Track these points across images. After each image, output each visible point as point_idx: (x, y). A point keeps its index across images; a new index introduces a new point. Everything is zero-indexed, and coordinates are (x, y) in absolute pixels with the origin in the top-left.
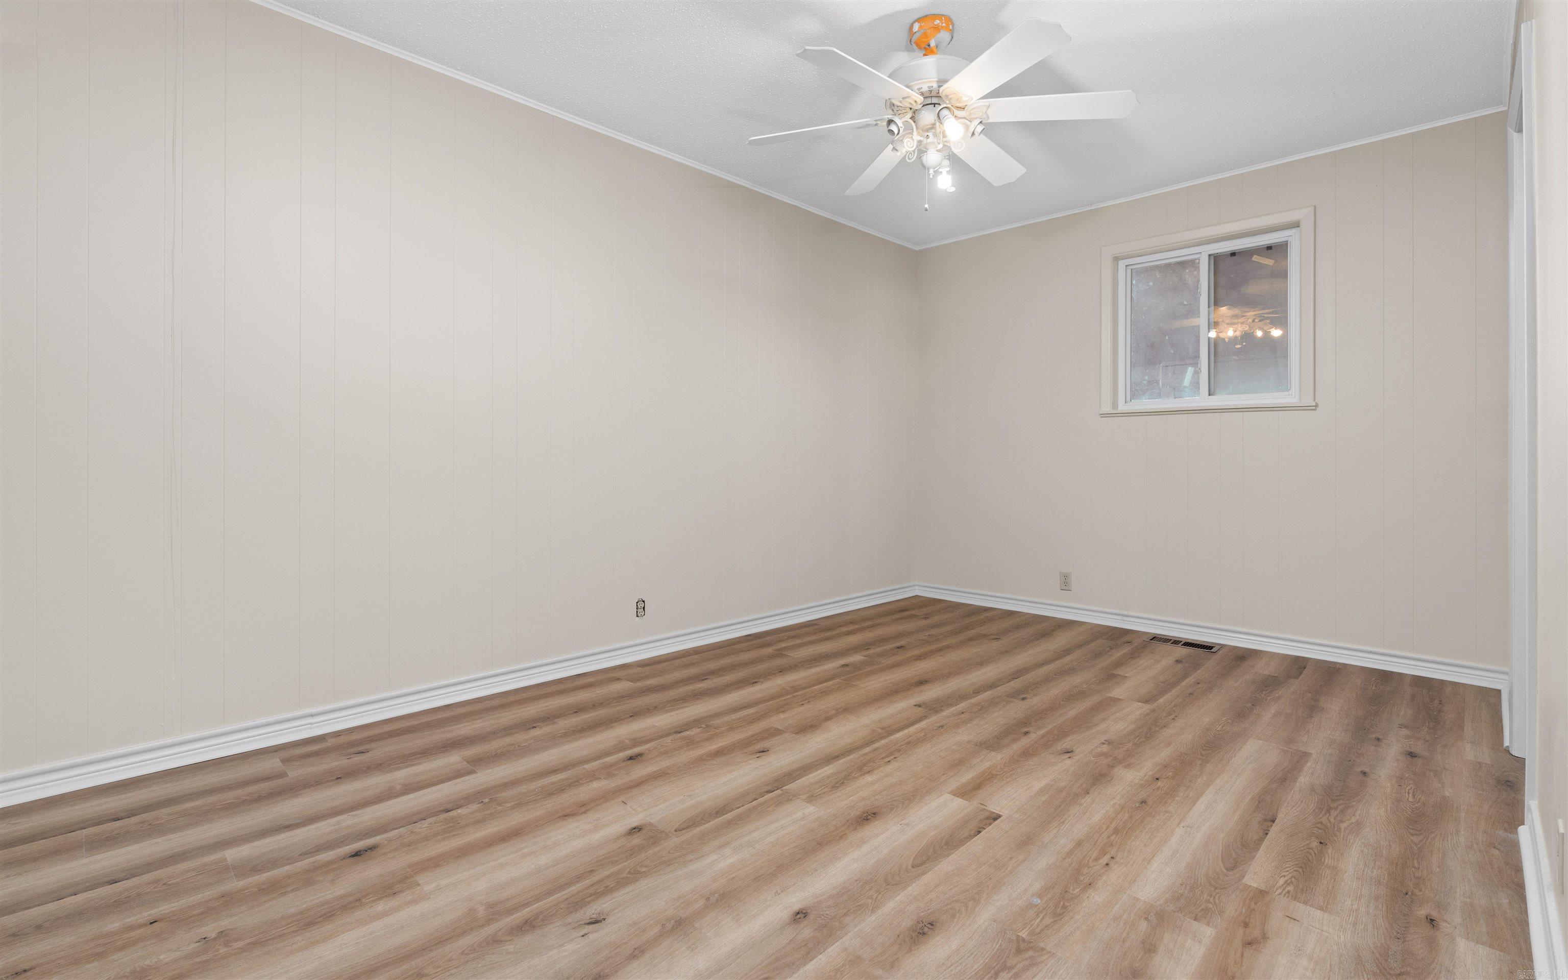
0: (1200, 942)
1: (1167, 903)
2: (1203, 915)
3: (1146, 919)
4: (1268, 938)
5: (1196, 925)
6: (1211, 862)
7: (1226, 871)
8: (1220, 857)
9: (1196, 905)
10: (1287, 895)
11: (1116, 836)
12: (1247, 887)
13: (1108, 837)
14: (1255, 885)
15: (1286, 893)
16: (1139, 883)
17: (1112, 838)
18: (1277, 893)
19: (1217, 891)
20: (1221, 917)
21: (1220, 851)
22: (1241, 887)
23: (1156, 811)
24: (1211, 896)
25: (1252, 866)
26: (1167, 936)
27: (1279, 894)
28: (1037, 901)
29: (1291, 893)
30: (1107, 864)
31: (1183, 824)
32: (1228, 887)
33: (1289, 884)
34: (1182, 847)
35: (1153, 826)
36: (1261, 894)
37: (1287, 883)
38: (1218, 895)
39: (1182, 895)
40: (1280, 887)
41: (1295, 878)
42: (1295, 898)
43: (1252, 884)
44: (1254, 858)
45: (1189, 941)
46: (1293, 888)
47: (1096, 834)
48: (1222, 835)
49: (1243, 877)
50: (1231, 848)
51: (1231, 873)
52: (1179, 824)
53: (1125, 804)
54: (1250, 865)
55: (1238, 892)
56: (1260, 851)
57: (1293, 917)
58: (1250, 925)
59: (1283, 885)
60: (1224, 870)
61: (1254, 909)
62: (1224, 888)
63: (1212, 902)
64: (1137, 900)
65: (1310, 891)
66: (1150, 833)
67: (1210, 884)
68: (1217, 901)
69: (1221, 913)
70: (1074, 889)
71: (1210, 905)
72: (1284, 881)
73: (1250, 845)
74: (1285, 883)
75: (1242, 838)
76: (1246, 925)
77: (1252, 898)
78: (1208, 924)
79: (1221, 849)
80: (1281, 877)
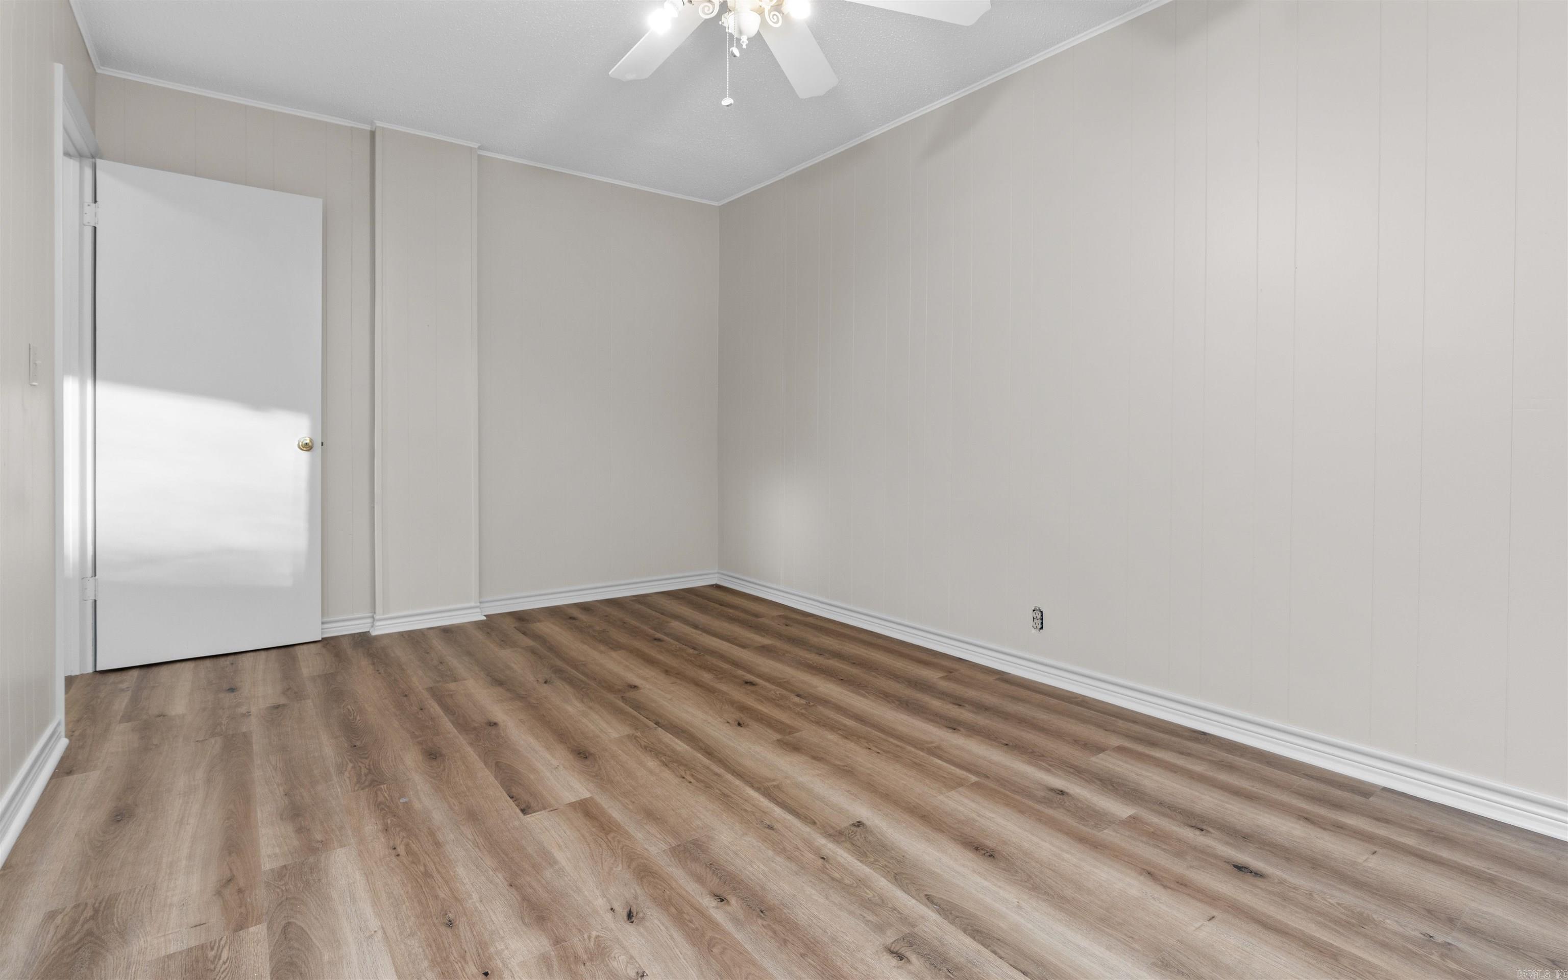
0: (269, 856)
1: (317, 860)
2: (281, 874)
3: (322, 842)
4: (215, 895)
5: (282, 862)
6: (312, 918)
7: (290, 921)
8: (308, 931)
9: (293, 875)
10: (212, 944)
11: (421, 872)
12: (259, 921)
13: (425, 866)
14: (251, 929)
15: (214, 945)
16: (353, 856)
17: (422, 869)
18: (225, 937)
19: (284, 898)
20: (265, 881)
21: (313, 937)
22: (264, 917)
23: (423, 924)
24: (287, 890)
25: (268, 947)
26: (296, 843)
27: (221, 939)
28: (403, 800)
29: (210, 949)
30: (395, 848)
31: (380, 934)
32: (277, 907)
33: (215, 957)
34: (353, 910)
35: (404, 906)
36: (241, 925)
37: (218, 957)
38: (281, 895)
39: (311, 873)
40: (224, 947)
41: (212, 971)
42: (202, 947)
43: (255, 928)
44: (271, 957)
45: (278, 851)
46: (209, 956)
47: (438, 860)
48: (326, 957)
49: (268, 928)
50: (303, 949)
51: (283, 923)
52: (384, 931)
53: (462, 905)
54: (270, 946)
55: (264, 911)
56: (269, 972)
57: (198, 928)
58: (236, 894)
59: (222, 952)
60: (292, 920)
61: (240, 907)
62: (280, 904)
63: (282, 887)
64: (342, 846)
65: (187, 968)
66: (397, 898)
67: (295, 898)
68: (278, 890)
69: (268, 884)
70: (392, 820)
71: (282, 884)
72: (223, 957)
73: (286, 972)
74: (220, 956)
75: (301, 974)
76: (240, 891)
77: (247, 915)
78: (272, 870)
79: (314, 940)
80: (228, 958)
